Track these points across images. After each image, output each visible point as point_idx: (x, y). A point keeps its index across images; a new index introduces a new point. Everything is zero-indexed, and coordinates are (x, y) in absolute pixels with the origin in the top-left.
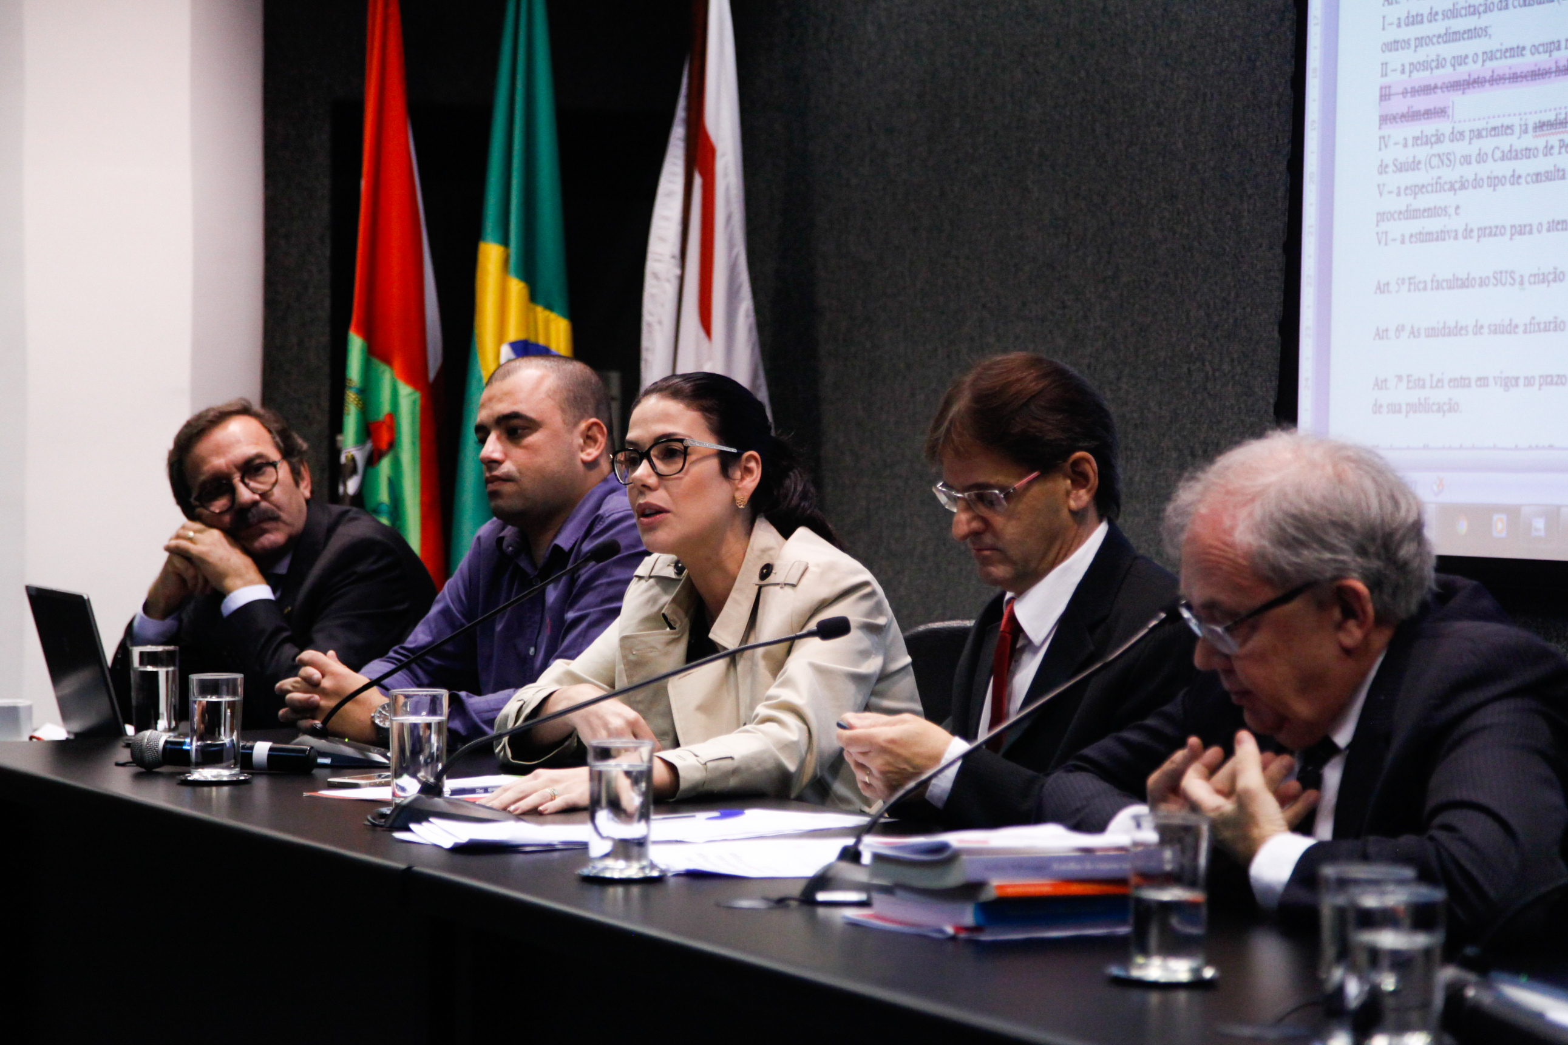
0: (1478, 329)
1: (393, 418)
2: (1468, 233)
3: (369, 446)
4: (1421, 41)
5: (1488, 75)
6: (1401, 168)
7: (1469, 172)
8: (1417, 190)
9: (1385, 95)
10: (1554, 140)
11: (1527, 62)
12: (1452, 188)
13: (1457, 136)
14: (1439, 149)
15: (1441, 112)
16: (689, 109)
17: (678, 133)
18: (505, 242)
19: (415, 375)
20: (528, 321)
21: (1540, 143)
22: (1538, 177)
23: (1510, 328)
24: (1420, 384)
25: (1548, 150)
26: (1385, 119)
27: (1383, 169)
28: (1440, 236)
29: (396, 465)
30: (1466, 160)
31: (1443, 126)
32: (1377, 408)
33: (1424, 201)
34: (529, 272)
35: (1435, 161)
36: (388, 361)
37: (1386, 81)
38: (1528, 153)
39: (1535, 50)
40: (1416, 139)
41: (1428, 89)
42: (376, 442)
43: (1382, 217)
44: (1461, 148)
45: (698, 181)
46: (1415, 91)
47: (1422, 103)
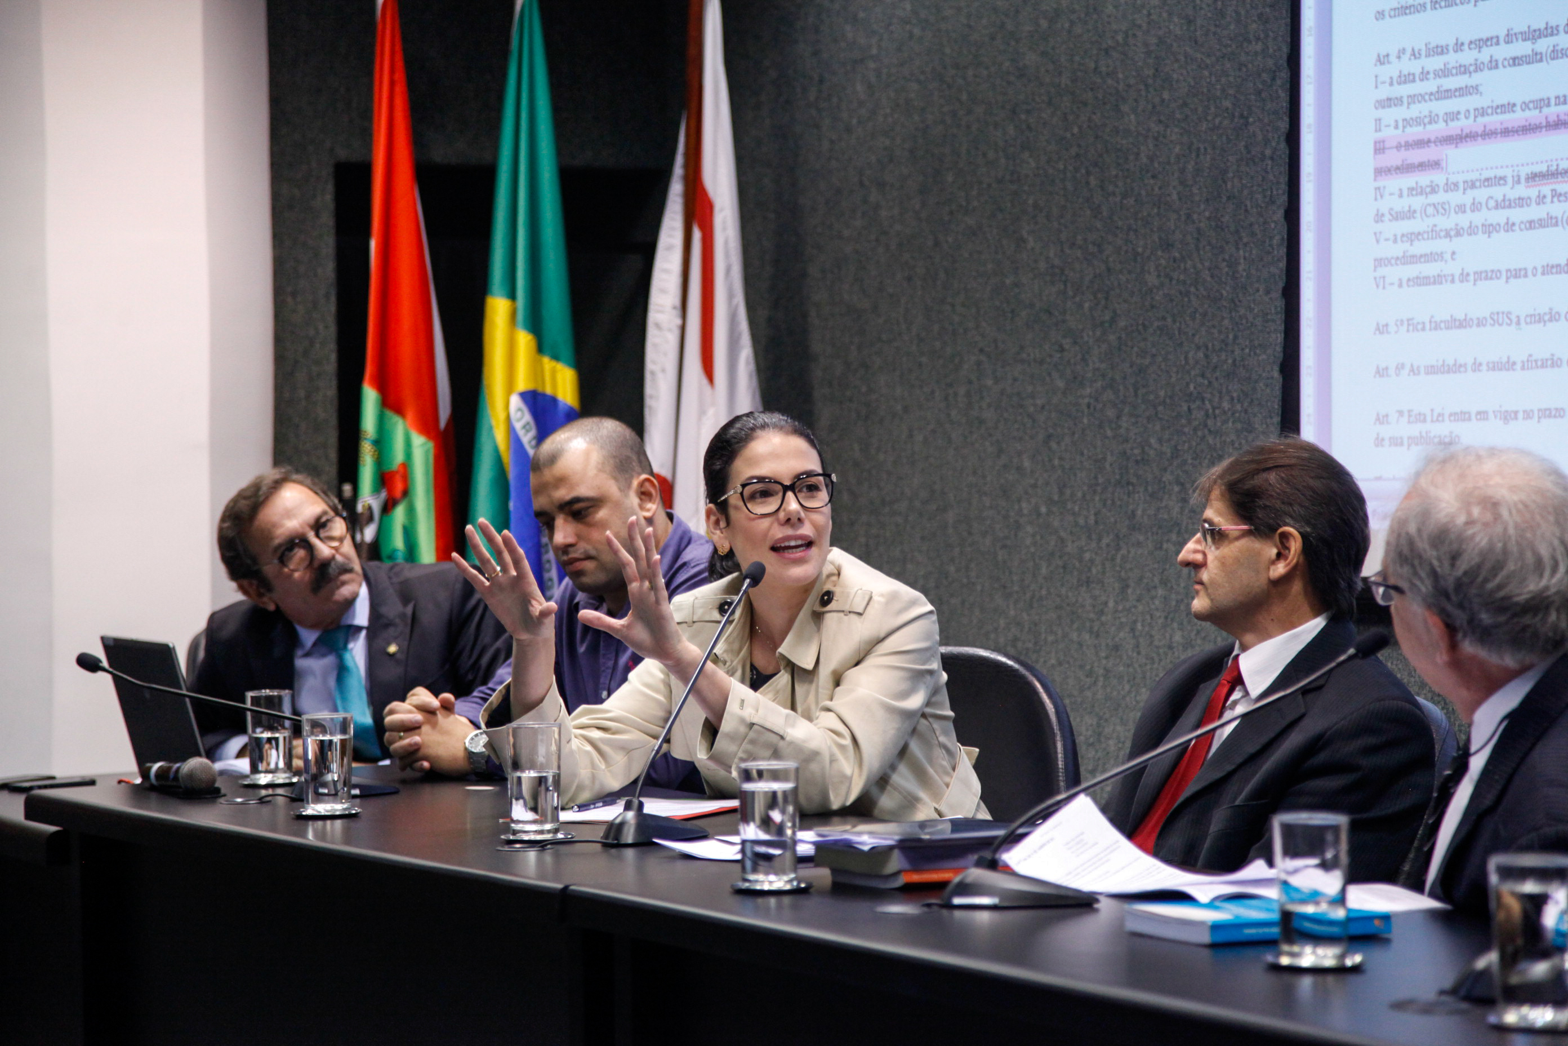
0: (1477, 366)
1: (406, 469)
2: (1464, 277)
3: (384, 494)
4: (1413, 99)
5: (1480, 130)
6: (1397, 216)
7: (1464, 220)
8: (1413, 237)
9: (1380, 148)
10: (1546, 190)
11: (1518, 117)
12: (1448, 235)
13: (1451, 187)
14: (1433, 199)
15: (1435, 165)
16: (686, 166)
17: (676, 189)
18: (512, 296)
19: (427, 425)
20: (536, 372)
21: (1533, 192)
22: (1531, 225)
23: (1509, 365)
24: (1421, 418)
25: (1541, 199)
26: (1379, 172)
27: (1379, 218)
28: (1438, 280)
29: (411, 512)
30: (1461, 209)
31: (1438, 178)
32: (1379, 442)
33: (1420, 248)
34: (535, 325)
35: (1430, 210)
36: (399, 411)
37: (1379, 135)
38: (1522, 202)
39: (1525, 106)
40: (1411, 190)
41: (1422, 143)
42: (390, 491)
43: (1379, 262)
44: (1456, 198)
45: (697, 235)
46: (1408, 145)
47: (1416, 156)
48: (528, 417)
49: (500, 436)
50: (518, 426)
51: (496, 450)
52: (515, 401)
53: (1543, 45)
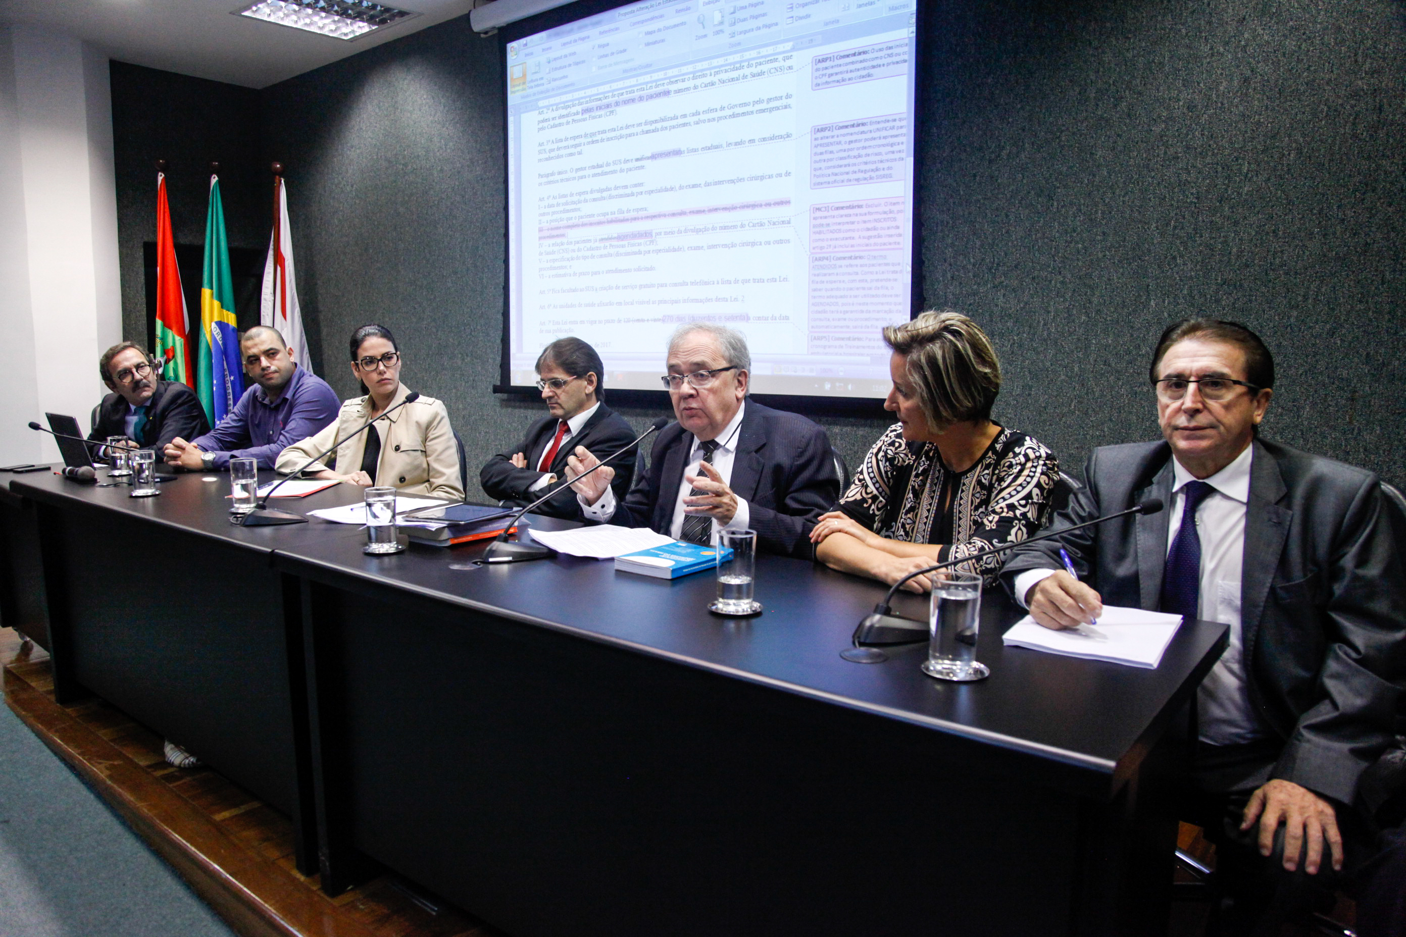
0: (580, 305)
1: (173, 348)
2: (575, 274)
3: (165, 357)
4: (554, 213)
5: (581, 223)
6: (548, 253)
7: (575, 255)
8: (554, 261)
9: (541, 230)
10: (607, 244)
11: (596, 219)
12: (568, 260)
13: (570, 243)
14: (562, 247)
15: (563, 235)
16: (274, 245)
17: (271, 253)
18: (212, 288)
19: (181, 333)
20: (221, 315)
21: (602, 245)
22: (601, 256)
23: (593, 305)
24: (558, 323)
25: (605, 247)
26: (540, 238)
27: (541, 254)
28: (564, 275)
29: (176, 363)
30: (573, 251)
31: (564, 240)
32: (541, 331)
33: (557, 264)
34: (220, 298)
35: (561, 251)
36: (170, 328)
37: (541, 226)
38: (597, 248)
39: (599, 215)
40: (553, 244)
41: (557, 228)
42: (168, 356)
43: (541, 270)
44: (571, 247)
45: (279, 269)
46: (552, 229)
47: (555, 233)
48: (218, 330)
49: (208, 337)
50: (215, 333)
51: (207, 342)
52: (214, 325)
53: (605, 194)
